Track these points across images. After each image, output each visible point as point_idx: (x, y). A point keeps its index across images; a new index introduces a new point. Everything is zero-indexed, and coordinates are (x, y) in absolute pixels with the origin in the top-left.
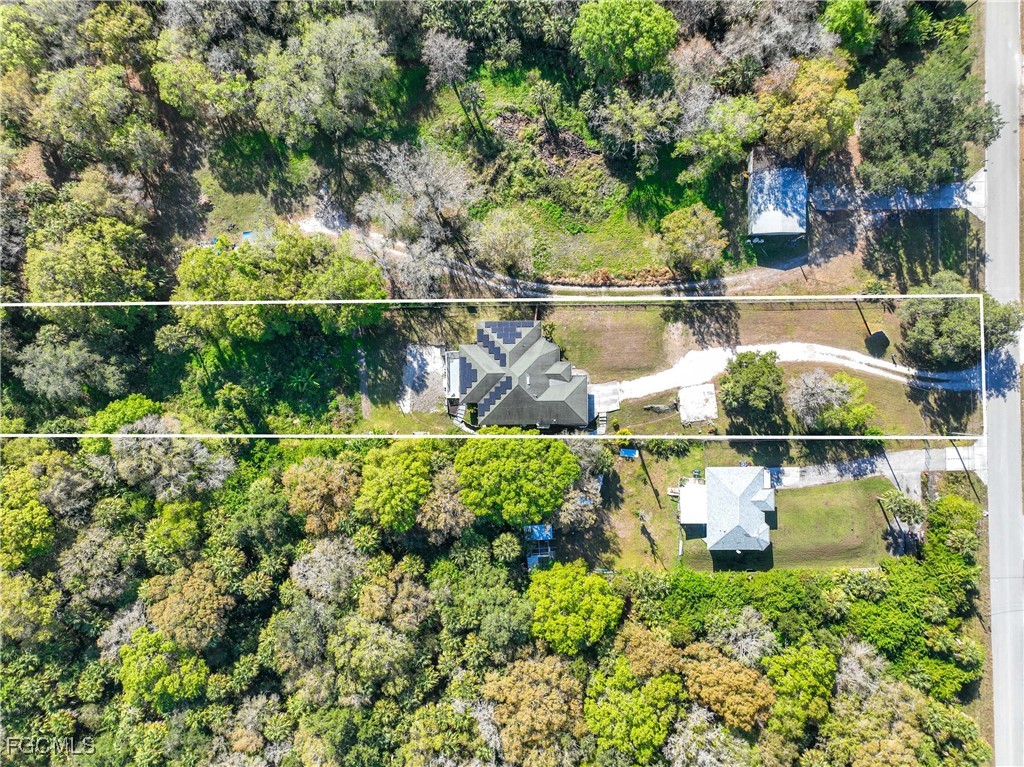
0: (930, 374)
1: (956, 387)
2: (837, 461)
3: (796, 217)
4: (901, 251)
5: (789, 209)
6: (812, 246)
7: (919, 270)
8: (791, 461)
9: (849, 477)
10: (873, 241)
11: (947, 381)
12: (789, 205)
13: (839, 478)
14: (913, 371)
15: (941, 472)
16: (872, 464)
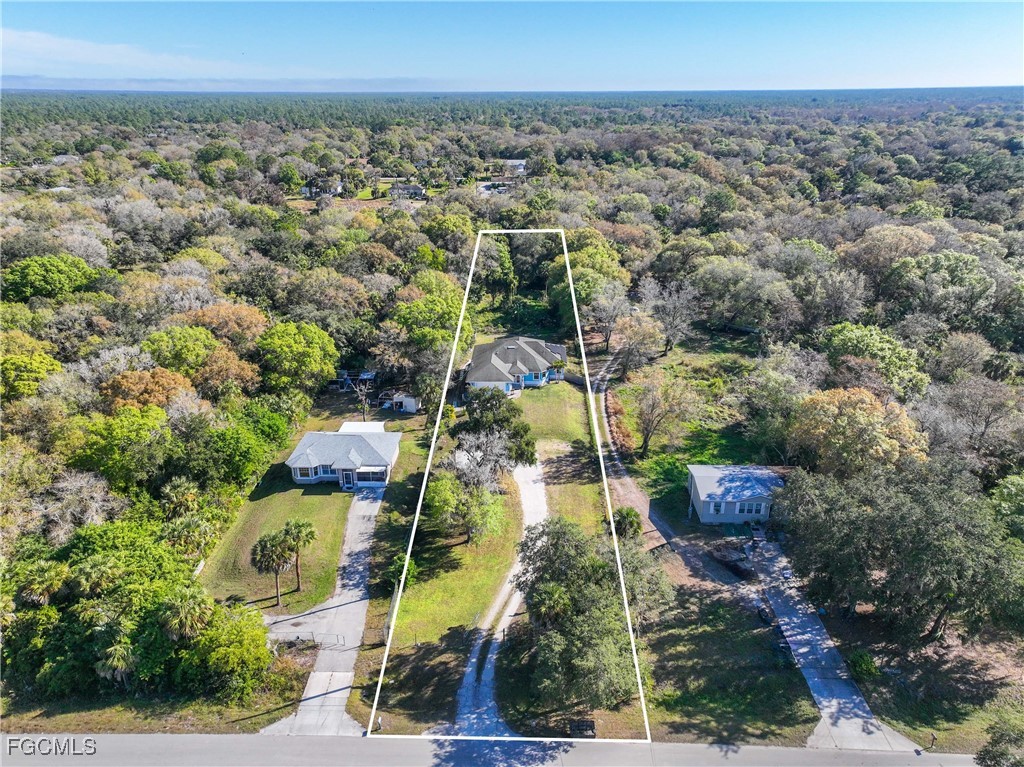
0: (492, 657)
1: (465, 694)
2: (373, 551)
3: (719, 491)
4: (708, 629)
5: (728, 485)
6: (689, 540)
7: (680, 648)
8: (385, 510)
9: (345, 562)
10: (716, 597)
11: (478, 679)
12: (734, 485)
13: (348, 552)
14: (499, 636)
15: (312, 666)
16: (356, 586)
